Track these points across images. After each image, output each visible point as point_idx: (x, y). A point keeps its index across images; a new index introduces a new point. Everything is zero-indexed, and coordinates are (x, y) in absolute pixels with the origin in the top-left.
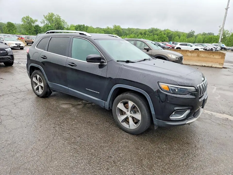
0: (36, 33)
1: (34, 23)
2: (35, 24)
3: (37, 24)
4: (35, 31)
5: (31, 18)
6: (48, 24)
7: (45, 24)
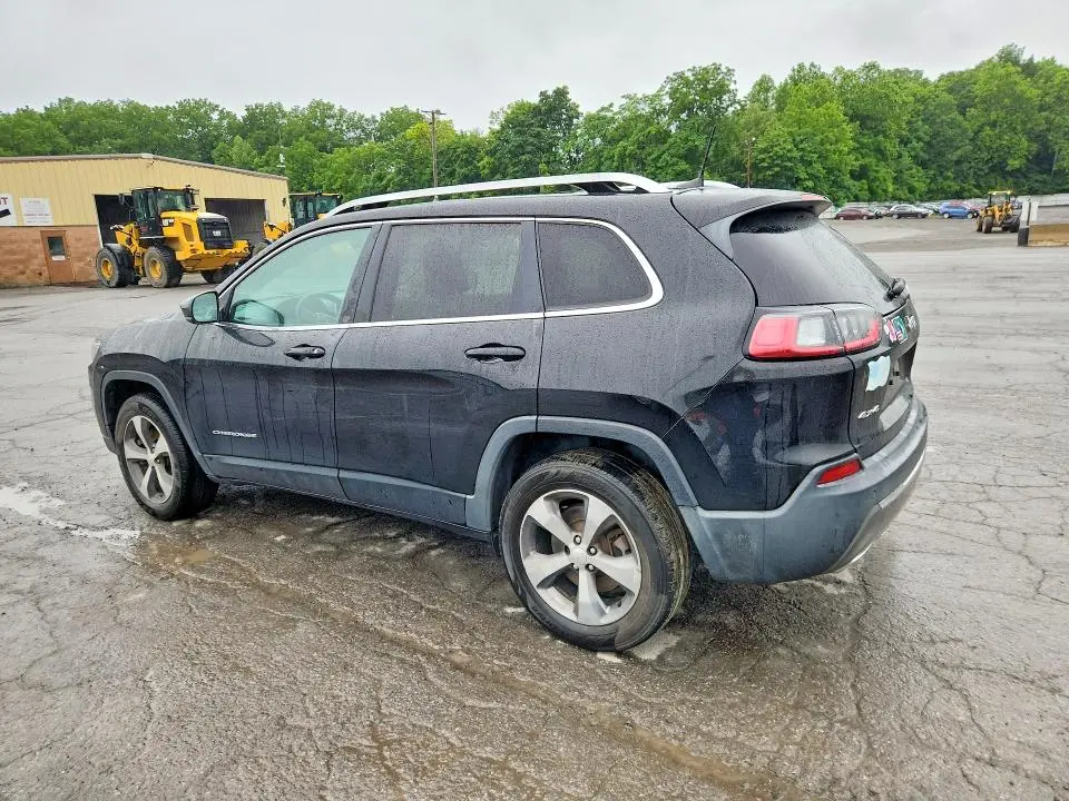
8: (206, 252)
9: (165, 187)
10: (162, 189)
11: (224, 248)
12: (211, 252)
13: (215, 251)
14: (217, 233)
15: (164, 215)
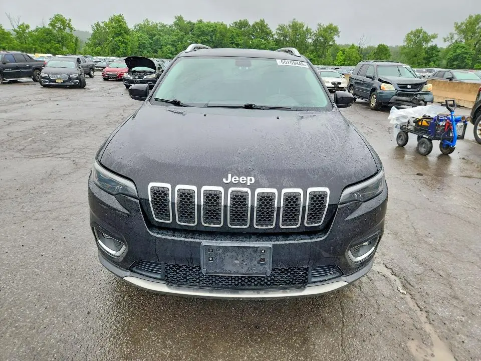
0: (425, 63)
1: (427, 41)
2: (430, 44)
3: (434, 44)
4: (424, 59)
5: (425, 33)
6: (461, 41)
7: (454, 41)
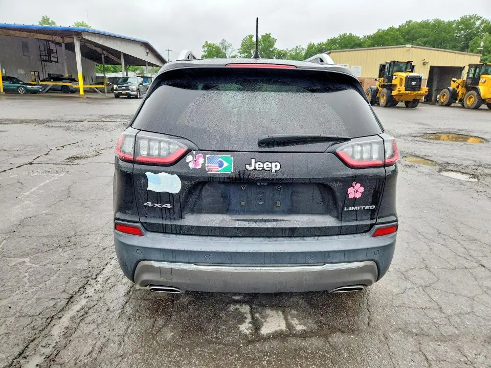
8: (405, 92)
9: (399, 61)
10: (398, 61)
11: (415, 91)
12: (407, 92)
13: (409, 92)
14: (414, 83)
15: (395, 74)
